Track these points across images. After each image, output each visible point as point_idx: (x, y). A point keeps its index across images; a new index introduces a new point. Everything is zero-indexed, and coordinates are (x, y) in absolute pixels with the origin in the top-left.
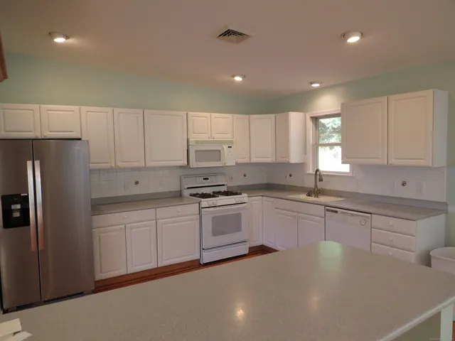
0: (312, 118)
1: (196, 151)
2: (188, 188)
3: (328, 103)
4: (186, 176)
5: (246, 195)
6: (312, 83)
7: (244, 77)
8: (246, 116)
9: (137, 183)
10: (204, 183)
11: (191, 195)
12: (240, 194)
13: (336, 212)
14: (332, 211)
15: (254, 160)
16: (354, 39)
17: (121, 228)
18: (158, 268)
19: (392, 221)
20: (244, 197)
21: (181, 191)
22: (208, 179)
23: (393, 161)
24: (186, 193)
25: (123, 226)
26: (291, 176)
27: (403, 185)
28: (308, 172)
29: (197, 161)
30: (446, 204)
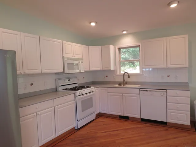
0: (118, 48)
1: (68, 64)
2: (61, 86)
3: (128, 41)
4: (60, 79)
5: (93, 87)
6: (123, 31)
7: (96, 23)
8: (87, 46)
9: (32, 84)
10: (68, 83)
11: (63, 90)
12: (90, 87)
13: (147, 91)
14: (144, 91)
15: (92, 69)
16: (174, 6)
17: (34, 116)
18: (56, 138)
19: (178, 92)
20: (92, 88)
21: (56, 88)
22: (69, 80)
23: (170, 66)
24: (60, 89)
25: (35, 114)
26: (107, 77)
27: (168, 77)
28: (117, 74)
29: (69, 69)
30: (187, 83)
